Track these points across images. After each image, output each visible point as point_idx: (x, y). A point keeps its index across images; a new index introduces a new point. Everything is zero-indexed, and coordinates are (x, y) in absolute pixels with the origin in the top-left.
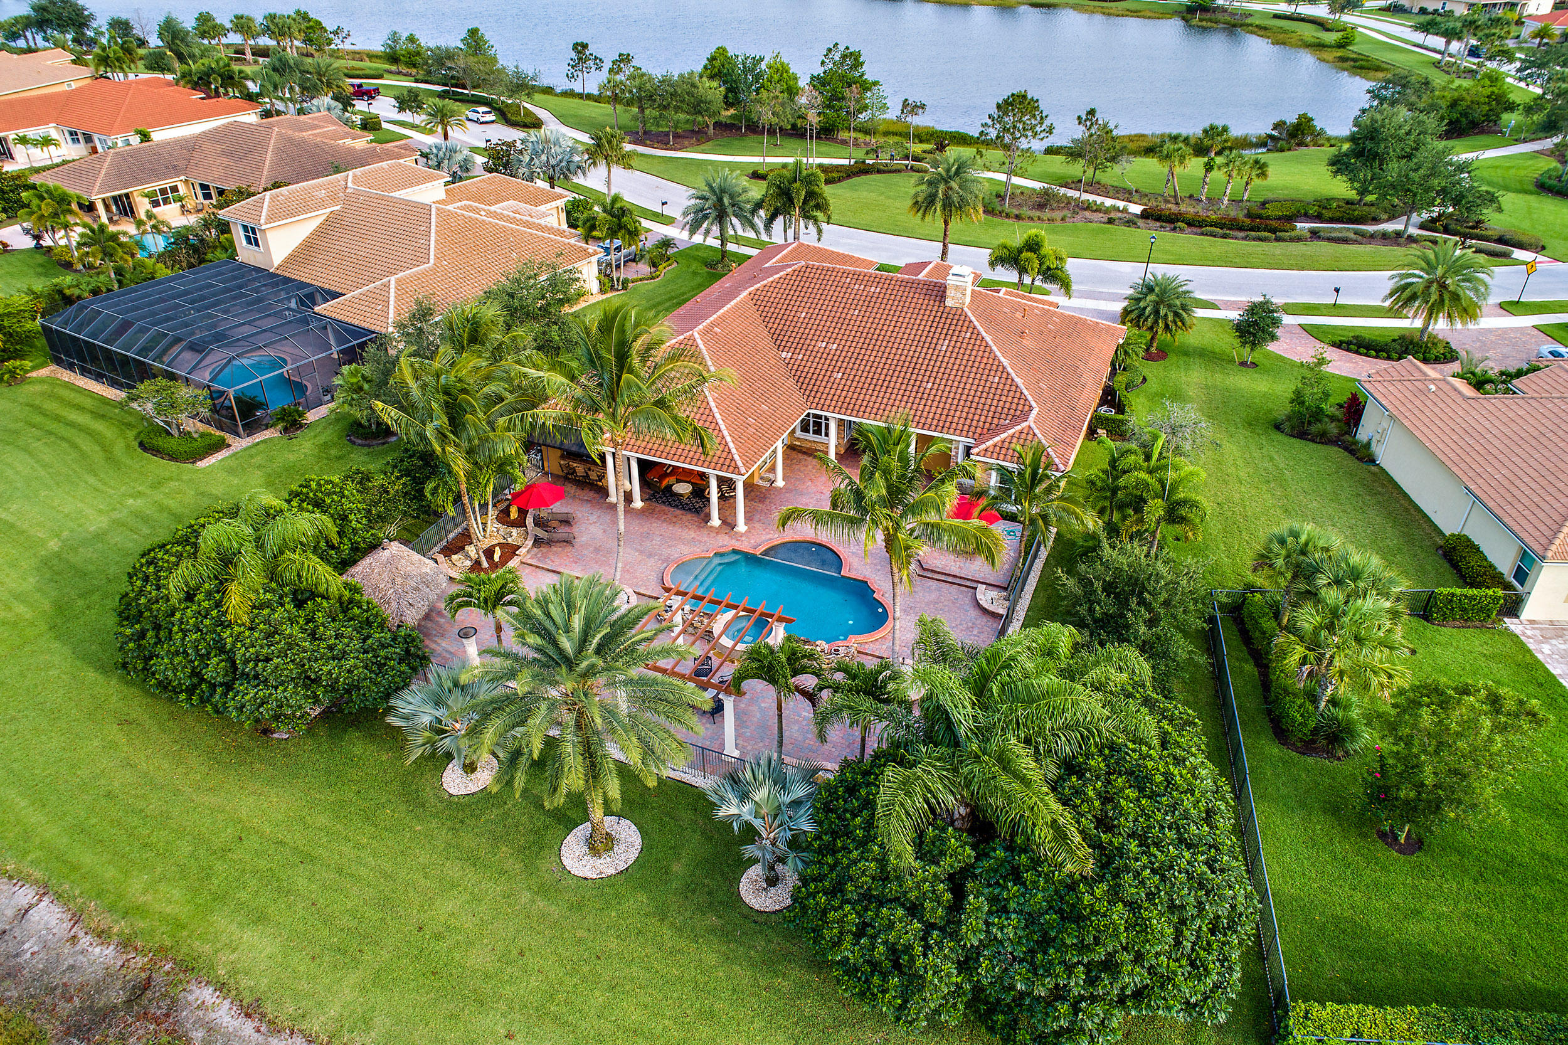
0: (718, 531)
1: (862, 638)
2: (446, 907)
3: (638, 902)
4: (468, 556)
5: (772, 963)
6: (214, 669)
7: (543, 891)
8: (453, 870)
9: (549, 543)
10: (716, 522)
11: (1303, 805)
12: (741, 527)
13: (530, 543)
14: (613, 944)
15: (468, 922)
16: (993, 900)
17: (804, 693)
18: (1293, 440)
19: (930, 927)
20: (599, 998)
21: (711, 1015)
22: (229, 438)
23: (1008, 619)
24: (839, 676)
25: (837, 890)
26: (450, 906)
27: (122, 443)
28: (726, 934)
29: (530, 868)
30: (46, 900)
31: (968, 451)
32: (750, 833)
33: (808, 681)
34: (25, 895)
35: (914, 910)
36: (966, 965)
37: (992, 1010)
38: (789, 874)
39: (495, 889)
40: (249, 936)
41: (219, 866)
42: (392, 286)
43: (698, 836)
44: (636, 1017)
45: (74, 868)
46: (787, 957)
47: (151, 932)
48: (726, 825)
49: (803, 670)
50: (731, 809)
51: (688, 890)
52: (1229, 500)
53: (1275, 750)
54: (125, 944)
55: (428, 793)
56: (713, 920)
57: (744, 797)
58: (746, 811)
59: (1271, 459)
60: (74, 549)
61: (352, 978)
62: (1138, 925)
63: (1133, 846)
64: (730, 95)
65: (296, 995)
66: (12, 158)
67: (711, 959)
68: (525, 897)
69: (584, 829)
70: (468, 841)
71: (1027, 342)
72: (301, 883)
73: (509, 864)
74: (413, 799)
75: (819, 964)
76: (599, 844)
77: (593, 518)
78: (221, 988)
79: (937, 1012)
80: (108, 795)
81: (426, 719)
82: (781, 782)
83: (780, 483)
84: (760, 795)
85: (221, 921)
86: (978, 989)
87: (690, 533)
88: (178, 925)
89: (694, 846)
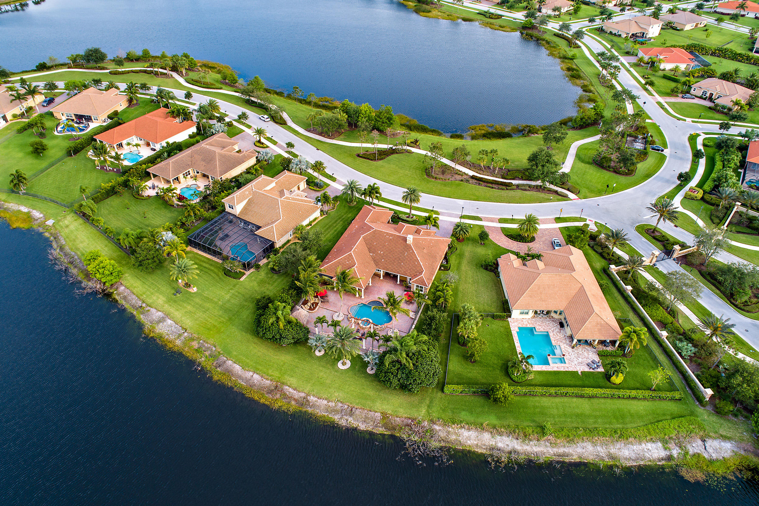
0: (358, 298)
1: (387, 324)
2: (321, 374)
3: (351, 373)
4: (308, 305)
5: (372, 381)
6: (278, 336)
7: (336, 371)
8: (321, 368)
9: (324, 302)
10: (357, 296)
11: (459, 355)
12: (363, 297)
13: (320, 302)
14: (348, 379)
15: (325, 376)
16: (402, 372)
17: (376, 340)
18: (484, 270)
19: (394, 376)
20: (347, 387)
21: (364, 389)
22: (245, 272)
23: (415, 319)
24: (382, 337)
25: (381, 371)
26: (322, 374)
27: (221, 274)
28: (365, 377)
29: (333, 368)
30: (255, 374)
31: (410, 279)
32: (369, 362)
33: (377, 338)
34: (251, 373)
35: (392, 374)
36: (399, 381)
37: (403, 386)
38: (375, 368)
39: (328, 371)
40: (291, 379)
41: (282, 368)
42: (274, 227)
43: (360, 362)
44: (353, 389)
45: (258, 369)
46: (375, 380)
47: (275, 379)
48: (365, 361)
49: (377, 336)
50: (366, 359)
51: (359, 371)
52: (466, 288)
53: (457, 345)
54: (271, 380)
55: (313, 355)
56: (363, 375)
57: (368, 357)
58: (368, 359)
59: (478, 276)
60: (225, 304)
61: (310, 384)
62: (419, 375)
63: (420, 365)
64: (349, 118)
65: (302, 387)
66: (122, 147)
67: (363, 381)
68: (333, 372)
69: (341, 361)
70: (322, 363)
71: (425, 251)
72: (297, 371)
73: (329, 367)
74: (311, 357)
75: (379, 381)
76: (344, 364)
77: (332, 295)
78: (289, 386)
79: (395, 387)
80: (258, 356)
81: (314, 344)
82: (374, 355)
83: (370, 285)
84: (370, 357)
85: (286, 377)
86: (401, 384)
87: (352, 298)
88: (279, 378)
89: (359, 364)
